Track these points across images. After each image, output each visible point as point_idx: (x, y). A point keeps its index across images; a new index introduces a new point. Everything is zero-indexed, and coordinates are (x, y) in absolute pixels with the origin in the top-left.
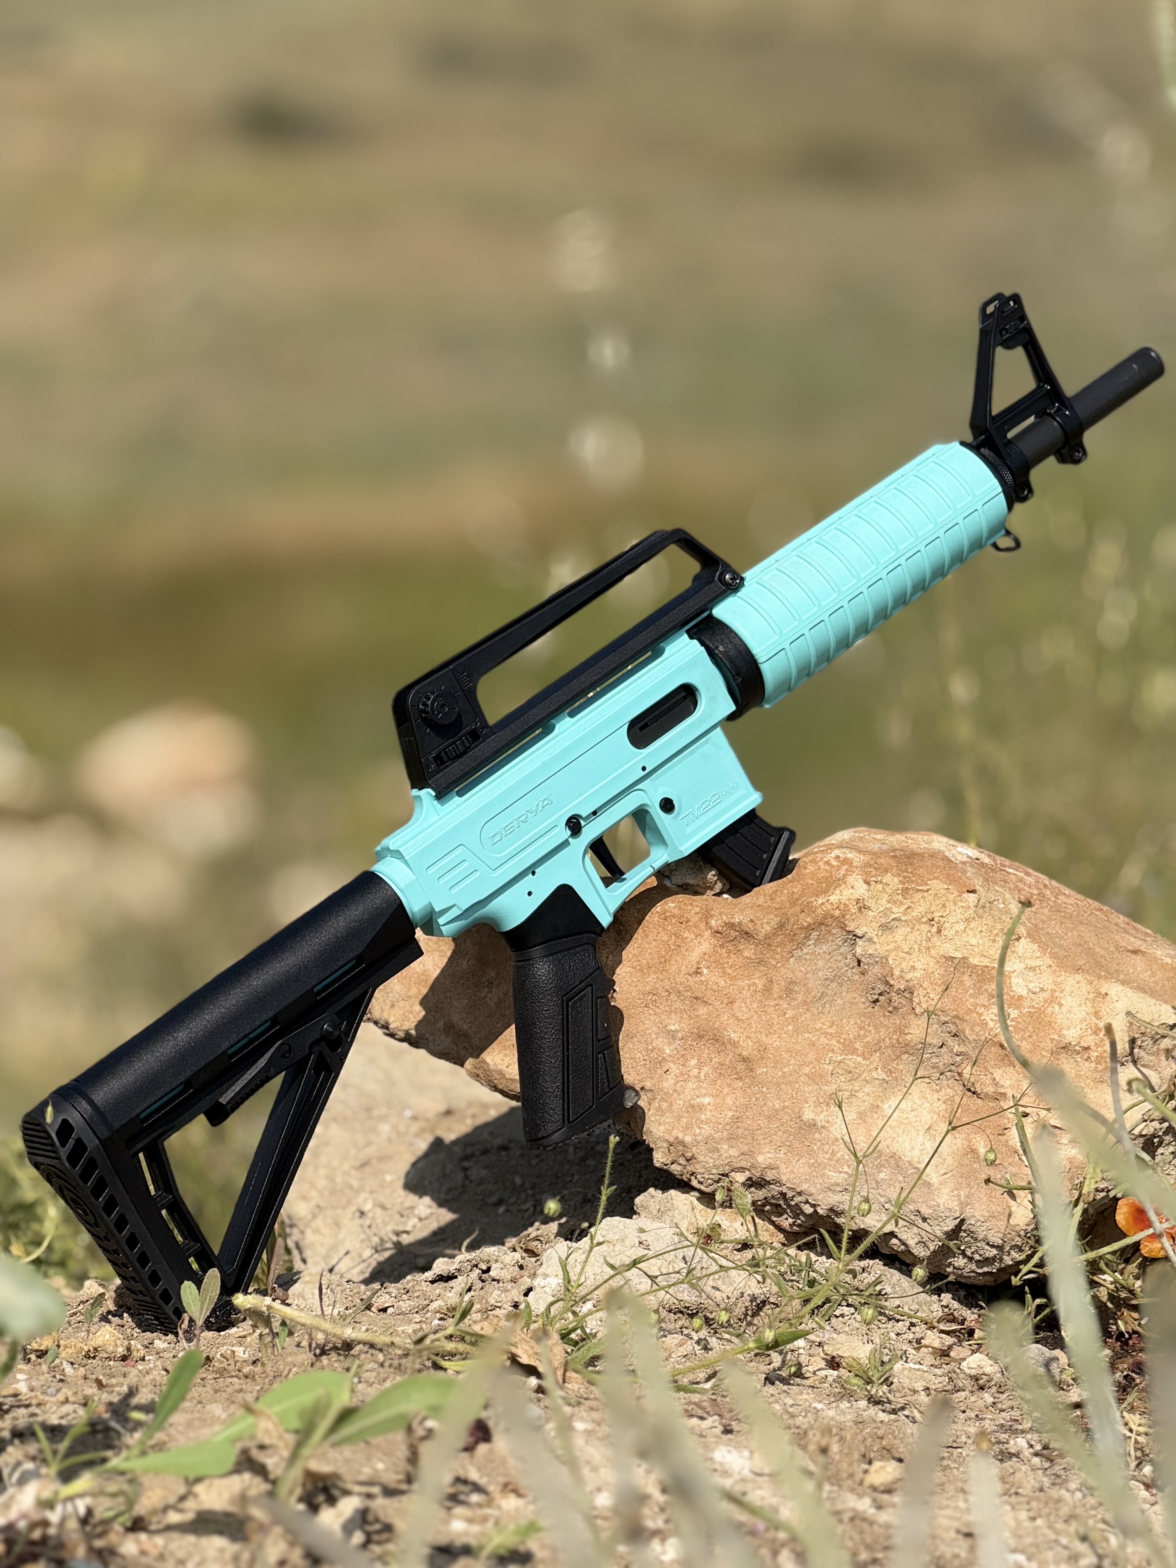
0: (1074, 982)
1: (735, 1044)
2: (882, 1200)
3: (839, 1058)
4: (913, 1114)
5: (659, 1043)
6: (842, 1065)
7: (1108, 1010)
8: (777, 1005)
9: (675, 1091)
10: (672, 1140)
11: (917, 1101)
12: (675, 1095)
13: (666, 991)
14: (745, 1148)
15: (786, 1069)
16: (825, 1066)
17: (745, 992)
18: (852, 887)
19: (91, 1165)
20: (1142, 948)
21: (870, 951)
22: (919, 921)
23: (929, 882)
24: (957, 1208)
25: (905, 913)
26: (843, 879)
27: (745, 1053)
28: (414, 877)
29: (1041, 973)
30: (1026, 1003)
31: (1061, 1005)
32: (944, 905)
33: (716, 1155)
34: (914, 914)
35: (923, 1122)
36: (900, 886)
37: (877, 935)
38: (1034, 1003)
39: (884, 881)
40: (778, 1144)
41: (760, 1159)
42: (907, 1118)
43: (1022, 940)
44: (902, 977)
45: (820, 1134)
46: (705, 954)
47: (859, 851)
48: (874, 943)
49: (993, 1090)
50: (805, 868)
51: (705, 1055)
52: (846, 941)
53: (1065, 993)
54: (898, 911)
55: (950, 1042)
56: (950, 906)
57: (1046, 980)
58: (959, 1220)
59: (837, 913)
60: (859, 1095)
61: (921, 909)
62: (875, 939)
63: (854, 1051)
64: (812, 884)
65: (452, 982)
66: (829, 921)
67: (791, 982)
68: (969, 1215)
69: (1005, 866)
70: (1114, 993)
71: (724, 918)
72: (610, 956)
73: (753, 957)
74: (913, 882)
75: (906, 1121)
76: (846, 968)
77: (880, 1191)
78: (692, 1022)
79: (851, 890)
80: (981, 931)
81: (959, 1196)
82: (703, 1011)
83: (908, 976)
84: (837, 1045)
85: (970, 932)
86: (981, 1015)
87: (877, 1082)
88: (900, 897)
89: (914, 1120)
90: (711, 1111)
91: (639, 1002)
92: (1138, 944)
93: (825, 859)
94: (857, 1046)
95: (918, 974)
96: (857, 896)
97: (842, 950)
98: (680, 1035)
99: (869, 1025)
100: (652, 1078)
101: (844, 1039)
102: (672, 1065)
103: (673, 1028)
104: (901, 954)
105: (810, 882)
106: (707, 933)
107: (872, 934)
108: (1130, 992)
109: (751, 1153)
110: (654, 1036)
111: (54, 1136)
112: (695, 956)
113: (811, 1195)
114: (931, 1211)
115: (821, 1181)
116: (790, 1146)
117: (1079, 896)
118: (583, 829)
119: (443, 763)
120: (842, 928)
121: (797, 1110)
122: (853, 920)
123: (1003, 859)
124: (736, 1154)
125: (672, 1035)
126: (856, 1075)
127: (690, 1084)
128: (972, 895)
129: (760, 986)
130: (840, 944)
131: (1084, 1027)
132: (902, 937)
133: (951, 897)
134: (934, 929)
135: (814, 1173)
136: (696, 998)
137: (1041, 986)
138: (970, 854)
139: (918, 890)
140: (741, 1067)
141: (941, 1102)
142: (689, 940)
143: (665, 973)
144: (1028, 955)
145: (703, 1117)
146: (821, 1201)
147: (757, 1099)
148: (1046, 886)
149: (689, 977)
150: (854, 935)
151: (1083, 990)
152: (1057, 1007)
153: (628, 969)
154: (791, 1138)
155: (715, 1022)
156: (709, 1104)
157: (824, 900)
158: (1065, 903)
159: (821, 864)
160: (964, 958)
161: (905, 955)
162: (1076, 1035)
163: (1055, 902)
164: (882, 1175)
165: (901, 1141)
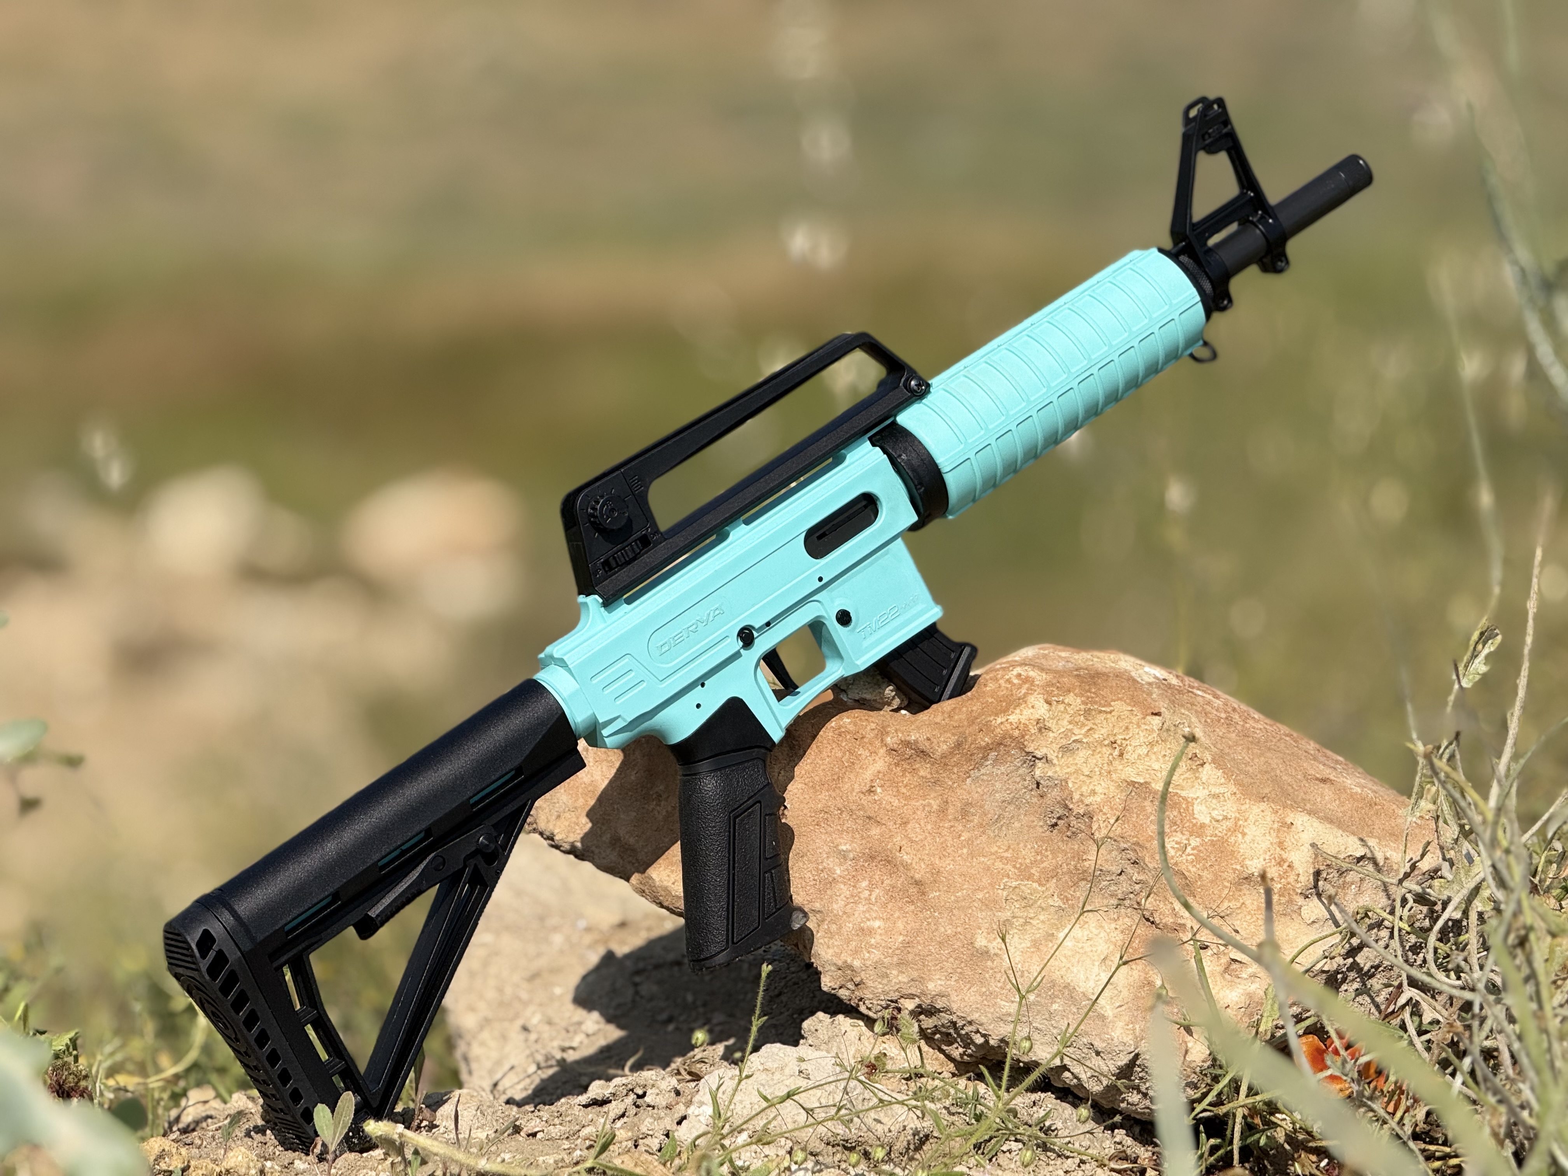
0: (1259, 810)
1: (907, 867)
2: (1055, 1031)
3: (1014, 884)
4: (1089, 943)
5: (830, 863)
6: (1017, 890)
7: (1293, 840)
8: (952, 827)
9: (845, 913)
10: (840, 963)
11: (1094, 930)
12: (845, 916)
13: (839, 809)
14: (915, 974)
15: (959, 894)
16: (1000, 891)
17: (919, 813)
18: (1033, 707)
19: (232, 979)
20: (1332, 777)
21: (1050, 774)
22: (1101, 743)
23: (1112, 703)
24: (1132, 1042)
25: (1086, 735)
26: (1023, 699)
27: (918, 876)
28: (578, 686)
29: (1225, 801)
30: (1209, 832)
31: (1244, 834)
32: (1127, 728)
33: (885, 981)
34: (1096, 736)
35: (1099, 952)
36: (1083, 707)
37: (1057, 757)
38: (1217, 832)
39: (1066, 701)
40: (949, 971)
41: (931, 986)
42: (1082, 948)
43: (1207, 766)
44: (1082, 801)
45: (993, 962)
46: (879, 772)
47: (1042, 669)
48: (1054, 765)
49: (1171, 920)
50: (985, 685)
51: (877, 877)
52: (1025, 762)
53: (1249, 821)
54: (1079, 733)
55: (1130, 869)
56: (1134, 729)
57: (1230, 808)
58: (1133, 1054)
59: (1016, 733)
60: (1034, 922)
61: (1103, 731)
62: (1055, 761)
63: (1030, 877)
64: (992, 702)
65: (620, 794)
66: (1008, 741)
67: (968, 804)
68: (1144, 1049)
69: (1193, 687)
70: (1300, 822)
71: (900, 735)
72: (782, 772)
73: (929, 776)
74: (1096, 703)
75: (1081, 951)
76: (1024, 790)
77: (1053, 1022)
78: (864, 842)
79: (1032, 710)
80: (1165, 755)
81: (1134, 1030)
82: (875, 831)
83: (1088, 801)
84: (1013, 870)
85: (1153, 757)
87: (1052, 909)
88: (1082, 718)
89: (1089, 949)
90: (881, 935)
91: (810, 820)
92: (1327, 773)
93: (1007, 677)
94: (1033, 871)
95: (1098, 798)
96: (1038, 716)
97: (1021, 771)
98: (851, 856)
99: (1046, 850)
100: (821, 899)
101: (1021, 864)
102: (842, 886)
103: (844, 848)
104: (1082, 777)
105: (990, 700)
106: (882, 751)
107: (1052, 756)
108: (1316, 823)
109: (921, 980)
110: (825, 856)
111: (194, 946)
112: (868, 774)
113: (981, 1025)
114: (1104, 1045)
115: (992, 1010)
116: (961, 973)
117: (1268, 721)
118: (756, 641)
119: (611, 569)
120: (1021, 748)
121: (969, 936)
122: (1033, 741)
123: (1192, 679)
124: (906, 980)
125: (843, 855)
126: (1031, 902)
127: (860, 906)
128: (1157, 717)
129: (935, 807)
130: (1019, 765)
131: (1267, 858)
132: (1083, 760)
133: (1135, 720)
134: (1116, 753)
135: (985, 1002)
136: (869, 818)
137: (1225, 814)
138: (1158, 675)
139: (1101, 712)
140: (913, 890)
141: (1118, 932)
142: (864, 757)
143: (837, 791)
144: (1212, 781)
145: (873, 941)
146: (993, 1031)
147: (929, 924)
148: (1234, 710)
149: (862, 796)
150: (1034, 757)
151: (1268, 818)
152: (1240, 836)
153: (800, 786)
154: (963, 965)
155: (888, 842)
156: (879, 927)
157: (1004, 720)
158: (1254, 728)
159: (1002, 682)
160: (1146, 783)
161: (1085, 779)
163: (1243, 726)
164: (1055, 1006)
165: (1075, 970)
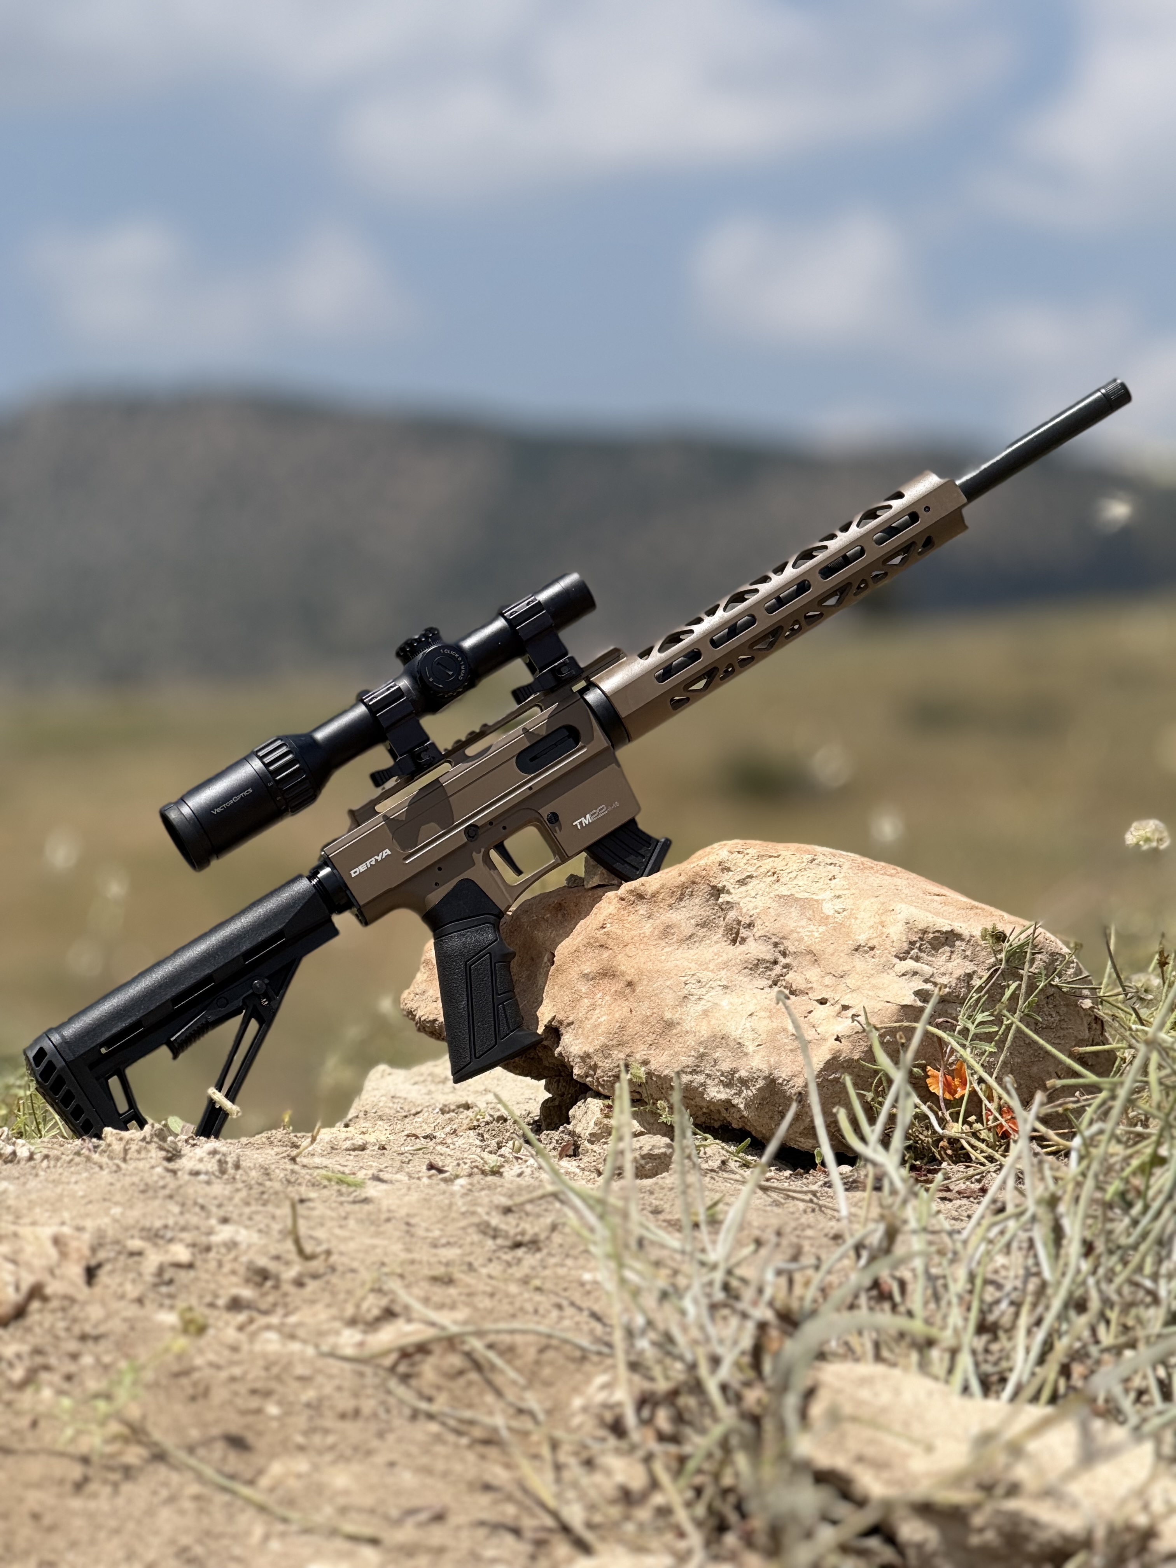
0: (869, 902)
1: (623, 974)
3: (692, 972)
4: (742, 1006)
6: (695, 977)
7: (891, 919)
10: (581, 1054)
11: (748, 999)
13: (585, 946)
14: (628, 1051)
15: (655, 985)
16: (680, 977)
18: (717, 854)
21: (729, 899)
22: (765, 874)
23: (781, 852)
24: (768, 1071)
25: (756, 870)
27: (629, 979)
29: (846, 899)
30: (831, 920)
31: (856, 918)
32: (787, 864)
33: (610, 1061)
34: (762, 870)
35: (748, 1010)
36: (756, 855)
37: (734, 888)
38: (837, 920)
39: (746, 852)
40: (650, 1043)
42: (736, 1009)
43: (838, 881)
44: (748, 914)
45: (676, 1029)
46: (610, 914)
48: (733, 894)
49: (804, 986)
51: (606, 987)
52: (712, 895)
53: (860, 910)
54: (751, 870)
56: (790, 863)
57: (849, 904)
58: (769, 1080)
59: (704, 873)
60: (705, 997)
61: (767, 866)
62: (732, 890)
63: (706, 969)
66: (698, 880)
67: (668, 926)
68: (779, 1076)
70: (898, 909)
74: (768, 852)
75: (735, 1011)
76: (713, 917)
77: (717, 1067)
78: (598, 964)
79: (716, 857)
80: (808, 876)
81: (769, 1061)
82: (606, 954)
83: (752, 913)
84: (695, 965)
85: (800, 878)
86: (798, 933)
87: (721, 989)
88: (755, 861)
89: (740, 1009)
90: (605, 1025)
91: (568, 959)
94: (710, 966)
95: (758, 910)
96: (719, 860)
97: (709, 902)
98: (591, 977)
99: (723, 952)
101: (702, 962)
102: (586, 1000)
103: (586, 972)
104: (750, 899)
106: (616, 901)
107: (729, 887)
108: (914, 910)
110: (576, 981)
112: (602, 916)
114: (749, 1075)
115: (676, 1066)
116: (657, 1043)
120: (708, 884)
121: (661, 1014)
122: (716, 878)
125: (585, 976)
126: (704, 984)
128: (810, 856)
130: (709, 898)
131: (871, 931)
132: (751, 888)
133: (794, 859)
134: (774, 878)
135: (672, 1061)
136: (601, 946)
137: (844, 907)
140: (628, 990)
141: (766, 999)
144: (838, 887)
145: (600, 1031)
149: (598, 932)
150: (717, 889)
151: (875, 907)
152: (853, 921)
154: (658, 1036)
155: (614, 961)
156: (604, 1021)
157: (695, 865)
160: (792, 894)
161: (752, 900)
162: (864, 938)
164: (717, 1054)
165: (729, 1024)
